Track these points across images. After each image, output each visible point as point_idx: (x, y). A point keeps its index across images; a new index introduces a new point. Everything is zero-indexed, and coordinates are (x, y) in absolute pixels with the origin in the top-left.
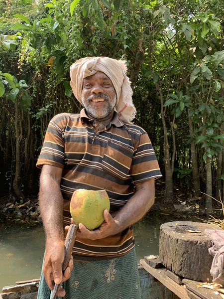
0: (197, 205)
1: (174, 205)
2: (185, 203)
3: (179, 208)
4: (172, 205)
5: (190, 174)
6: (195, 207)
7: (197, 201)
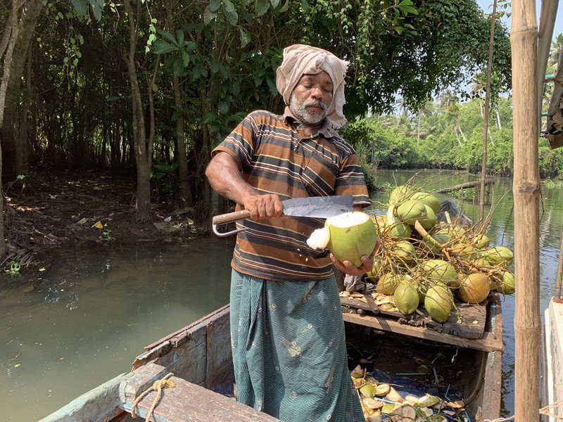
0: (189, 220)
1: (155, 224)
2: (170, 218)
3: (163, 228)
4: (152, 224)
5: (173, 172)
6: (187, 223)
7: (189, 215)
